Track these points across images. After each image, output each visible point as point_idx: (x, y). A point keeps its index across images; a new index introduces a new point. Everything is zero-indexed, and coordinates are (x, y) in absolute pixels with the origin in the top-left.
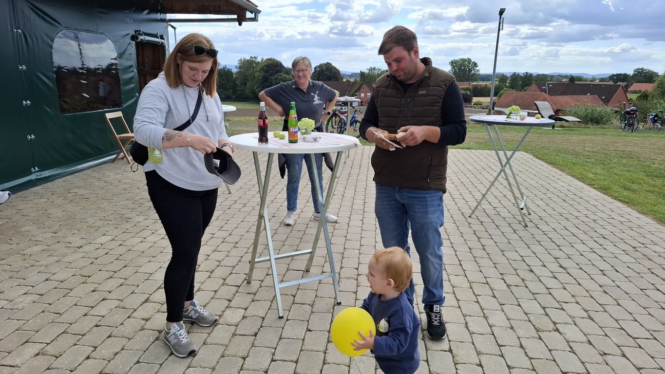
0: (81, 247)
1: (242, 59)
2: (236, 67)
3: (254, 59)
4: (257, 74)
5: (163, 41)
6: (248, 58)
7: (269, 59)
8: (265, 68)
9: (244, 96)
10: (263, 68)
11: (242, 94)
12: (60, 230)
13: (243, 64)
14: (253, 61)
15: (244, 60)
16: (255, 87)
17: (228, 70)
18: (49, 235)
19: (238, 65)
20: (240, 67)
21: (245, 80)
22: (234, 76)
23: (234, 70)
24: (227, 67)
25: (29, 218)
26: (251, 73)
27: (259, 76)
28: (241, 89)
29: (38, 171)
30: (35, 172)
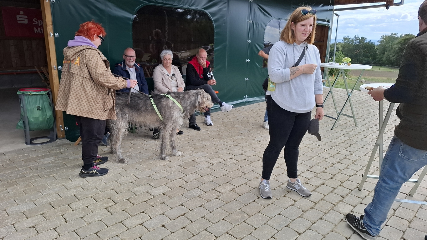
0: (261, 141)
1: (385, 36)
2: (379, 41)
3: (394, 35)
4: (395, 46)
5: (329, 23)
6: (390, 35)
7: (407, 35)
8: (403, 42)
9: (381, 62)
10: (401, 42)
11: (379, 61)
12: (252, 130)
13: (385, 39)
14: (393, 36)
15: (386, 36)
16: (391, 56)
17: (372, 44)
18: (247, 131)
19: (380, 40)
20: (381, 42)
21: (384, 50)
22: (376, 48)
23: (377, 44)
24: (372, 42)
25: (239, 121)
26: (390, 46)
27: (397, 48)
28: (380, 57)
29: (247, 98)
30: (246, 98)
